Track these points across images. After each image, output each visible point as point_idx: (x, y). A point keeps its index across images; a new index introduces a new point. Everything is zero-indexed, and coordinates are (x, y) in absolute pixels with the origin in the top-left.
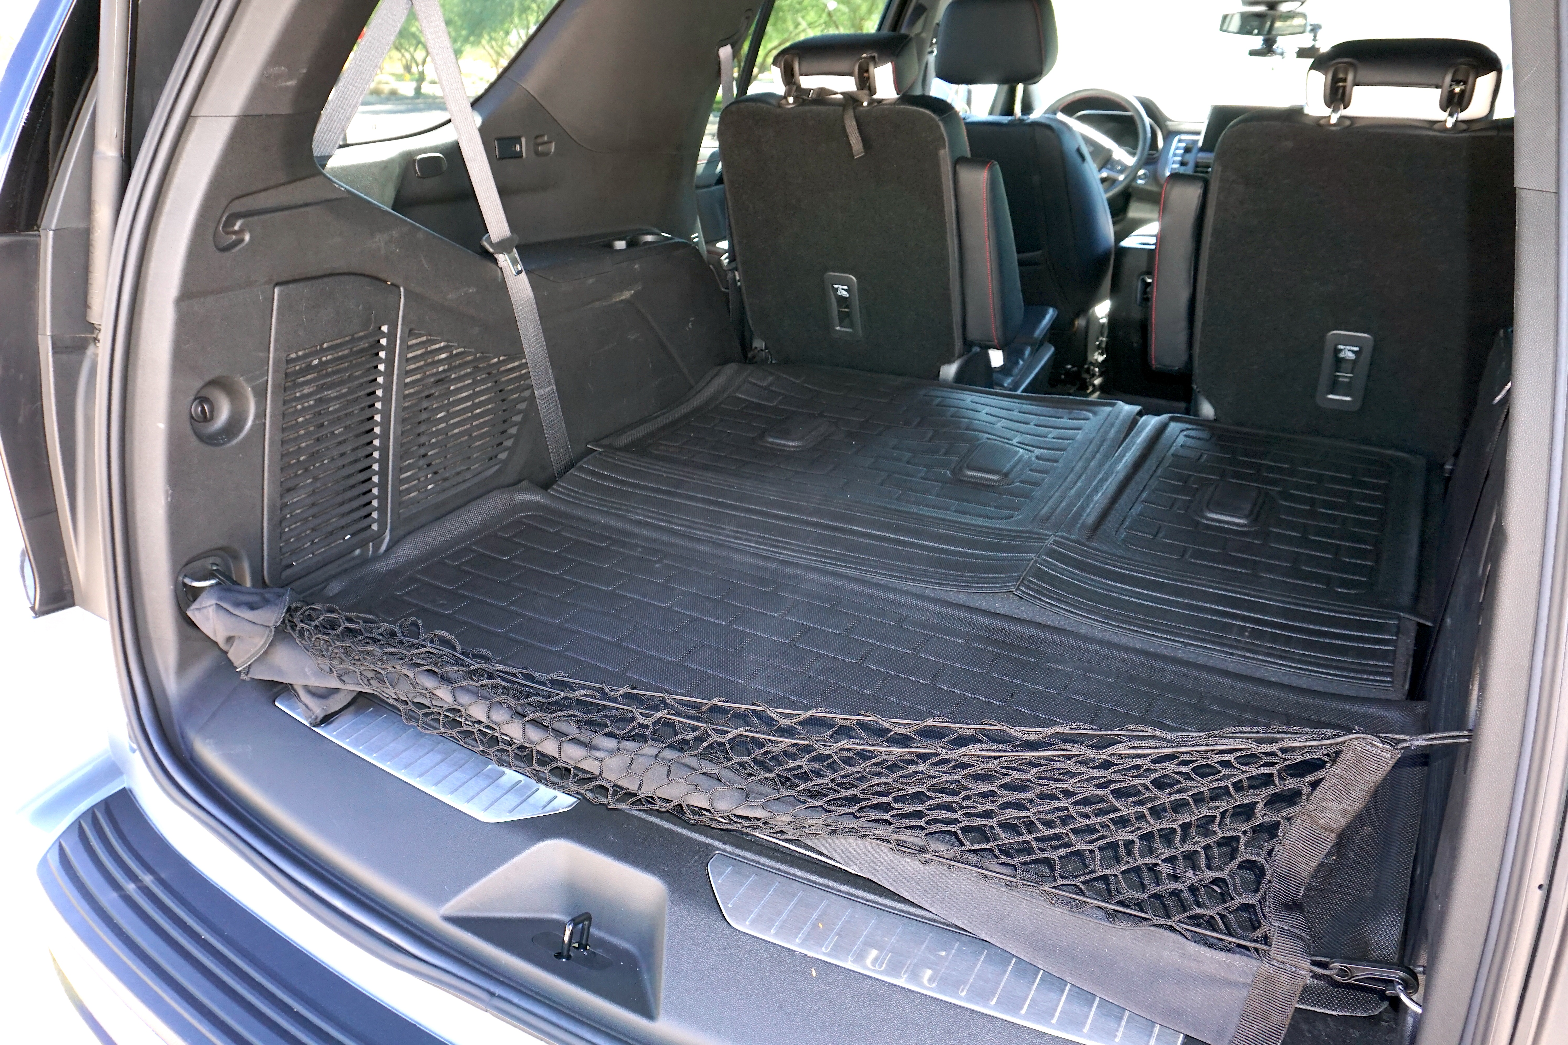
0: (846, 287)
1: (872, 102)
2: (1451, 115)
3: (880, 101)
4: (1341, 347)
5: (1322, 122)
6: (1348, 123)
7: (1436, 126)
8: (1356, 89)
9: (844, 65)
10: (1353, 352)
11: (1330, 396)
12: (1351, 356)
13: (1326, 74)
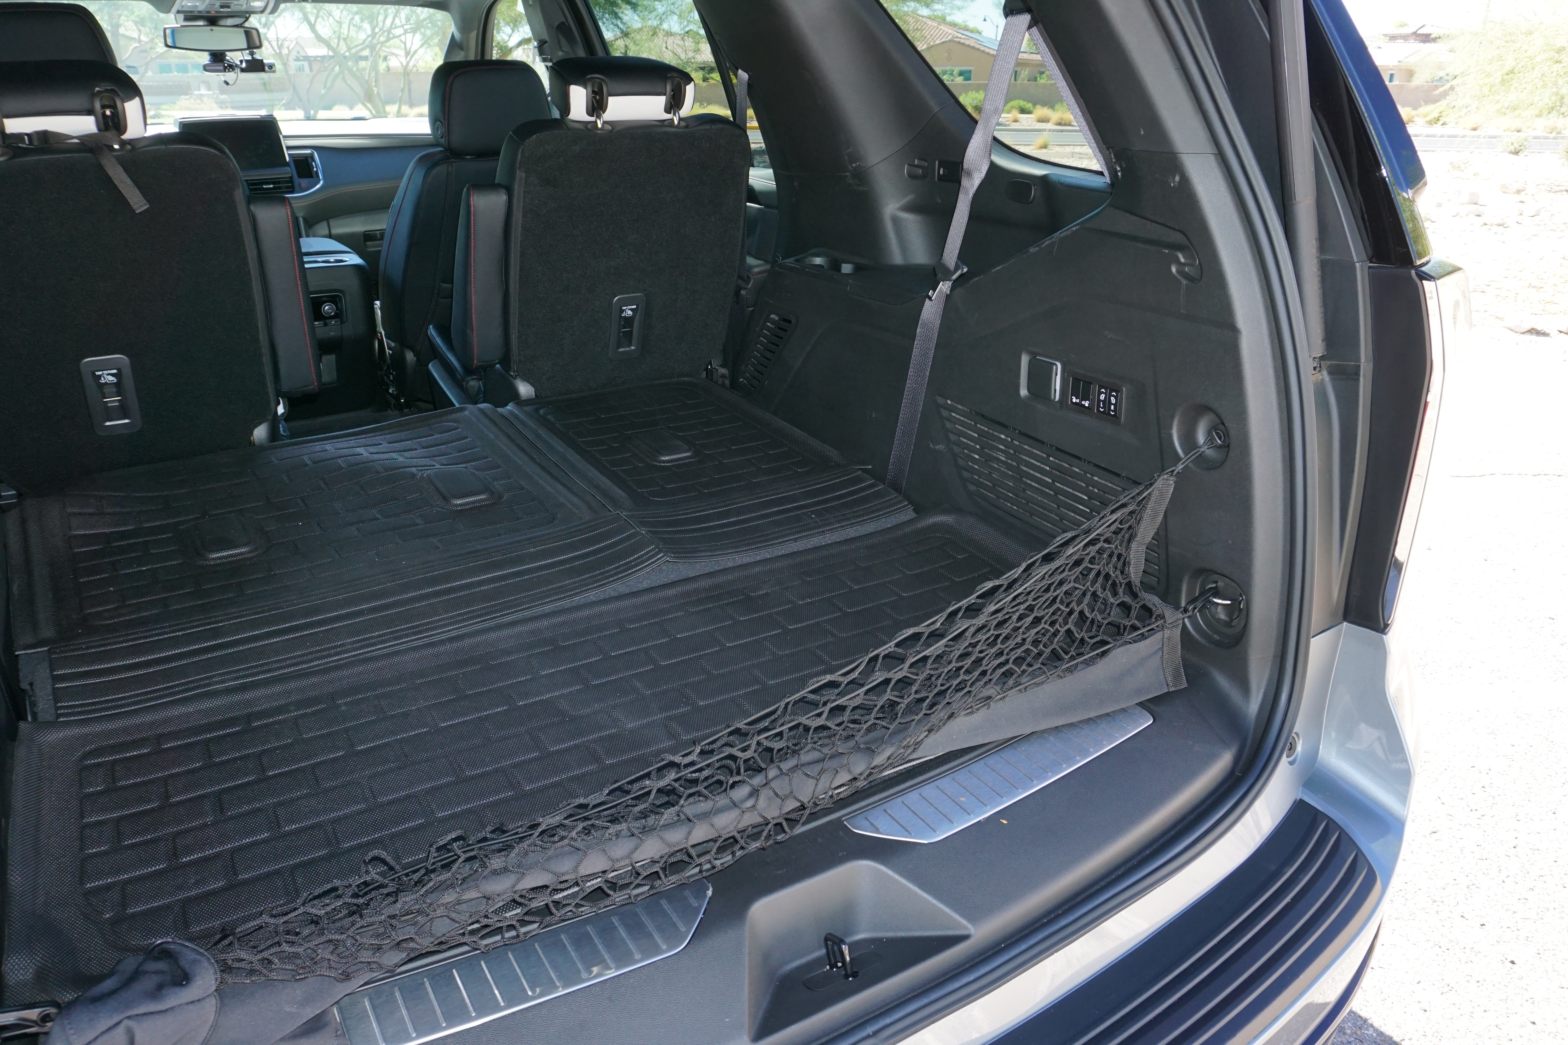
0: (115, 371)
1: (123, 143)
2: (674, 114)
3: (131, 142)
4: (624, 308)
5: (589, 126)
6: (608, 127)
7: (666, 123)
8: (610, 98)
9: (80, 100)
10: (631, 310)
11: (621, 350)
12: (630, 313)
13: (586, 88)
